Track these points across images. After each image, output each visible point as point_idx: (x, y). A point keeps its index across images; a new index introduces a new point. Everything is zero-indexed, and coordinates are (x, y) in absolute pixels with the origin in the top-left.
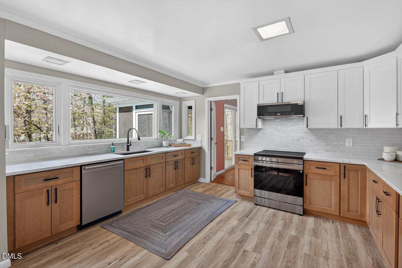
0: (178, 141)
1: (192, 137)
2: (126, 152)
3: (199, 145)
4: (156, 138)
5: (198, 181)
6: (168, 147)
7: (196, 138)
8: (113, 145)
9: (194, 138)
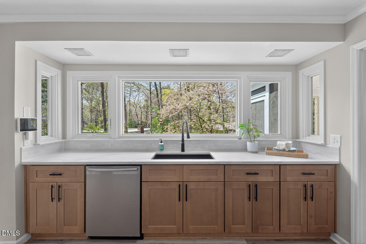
0: (280, 144)
1: (319, 139)
2: (179, 152)
3: (334, 159)
4: (238, 135)
5: (331, 238)
6: (256, 152)
7: (328, 142)
8: (161, 142)
9: (322, 142)
